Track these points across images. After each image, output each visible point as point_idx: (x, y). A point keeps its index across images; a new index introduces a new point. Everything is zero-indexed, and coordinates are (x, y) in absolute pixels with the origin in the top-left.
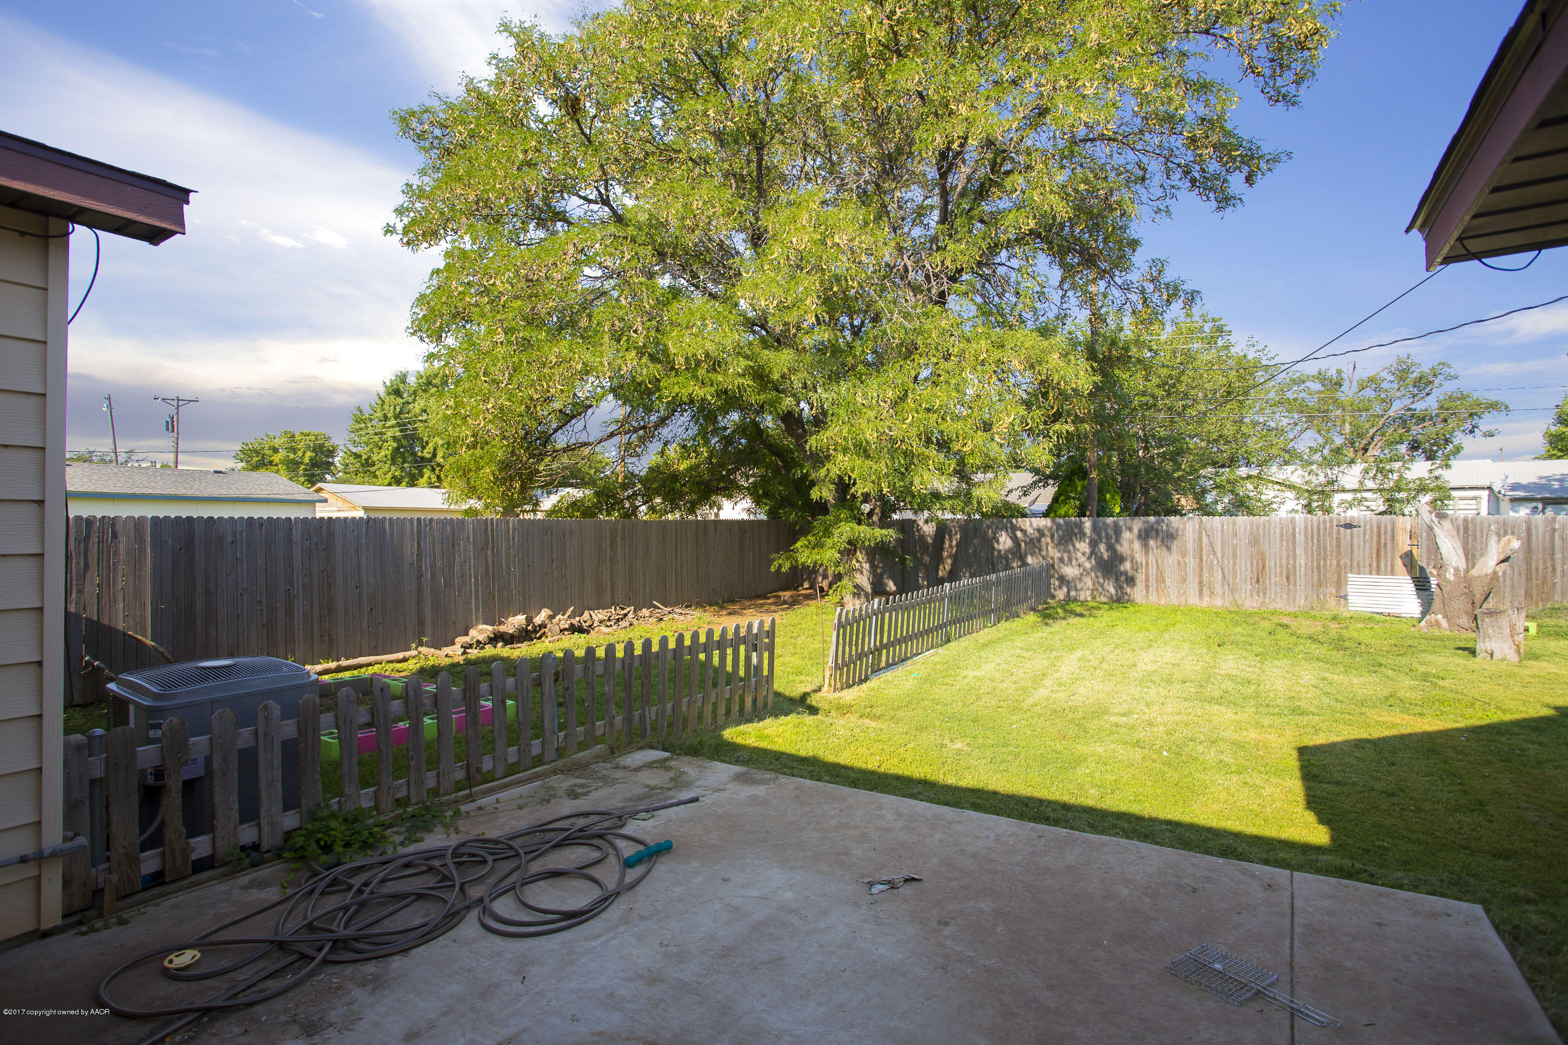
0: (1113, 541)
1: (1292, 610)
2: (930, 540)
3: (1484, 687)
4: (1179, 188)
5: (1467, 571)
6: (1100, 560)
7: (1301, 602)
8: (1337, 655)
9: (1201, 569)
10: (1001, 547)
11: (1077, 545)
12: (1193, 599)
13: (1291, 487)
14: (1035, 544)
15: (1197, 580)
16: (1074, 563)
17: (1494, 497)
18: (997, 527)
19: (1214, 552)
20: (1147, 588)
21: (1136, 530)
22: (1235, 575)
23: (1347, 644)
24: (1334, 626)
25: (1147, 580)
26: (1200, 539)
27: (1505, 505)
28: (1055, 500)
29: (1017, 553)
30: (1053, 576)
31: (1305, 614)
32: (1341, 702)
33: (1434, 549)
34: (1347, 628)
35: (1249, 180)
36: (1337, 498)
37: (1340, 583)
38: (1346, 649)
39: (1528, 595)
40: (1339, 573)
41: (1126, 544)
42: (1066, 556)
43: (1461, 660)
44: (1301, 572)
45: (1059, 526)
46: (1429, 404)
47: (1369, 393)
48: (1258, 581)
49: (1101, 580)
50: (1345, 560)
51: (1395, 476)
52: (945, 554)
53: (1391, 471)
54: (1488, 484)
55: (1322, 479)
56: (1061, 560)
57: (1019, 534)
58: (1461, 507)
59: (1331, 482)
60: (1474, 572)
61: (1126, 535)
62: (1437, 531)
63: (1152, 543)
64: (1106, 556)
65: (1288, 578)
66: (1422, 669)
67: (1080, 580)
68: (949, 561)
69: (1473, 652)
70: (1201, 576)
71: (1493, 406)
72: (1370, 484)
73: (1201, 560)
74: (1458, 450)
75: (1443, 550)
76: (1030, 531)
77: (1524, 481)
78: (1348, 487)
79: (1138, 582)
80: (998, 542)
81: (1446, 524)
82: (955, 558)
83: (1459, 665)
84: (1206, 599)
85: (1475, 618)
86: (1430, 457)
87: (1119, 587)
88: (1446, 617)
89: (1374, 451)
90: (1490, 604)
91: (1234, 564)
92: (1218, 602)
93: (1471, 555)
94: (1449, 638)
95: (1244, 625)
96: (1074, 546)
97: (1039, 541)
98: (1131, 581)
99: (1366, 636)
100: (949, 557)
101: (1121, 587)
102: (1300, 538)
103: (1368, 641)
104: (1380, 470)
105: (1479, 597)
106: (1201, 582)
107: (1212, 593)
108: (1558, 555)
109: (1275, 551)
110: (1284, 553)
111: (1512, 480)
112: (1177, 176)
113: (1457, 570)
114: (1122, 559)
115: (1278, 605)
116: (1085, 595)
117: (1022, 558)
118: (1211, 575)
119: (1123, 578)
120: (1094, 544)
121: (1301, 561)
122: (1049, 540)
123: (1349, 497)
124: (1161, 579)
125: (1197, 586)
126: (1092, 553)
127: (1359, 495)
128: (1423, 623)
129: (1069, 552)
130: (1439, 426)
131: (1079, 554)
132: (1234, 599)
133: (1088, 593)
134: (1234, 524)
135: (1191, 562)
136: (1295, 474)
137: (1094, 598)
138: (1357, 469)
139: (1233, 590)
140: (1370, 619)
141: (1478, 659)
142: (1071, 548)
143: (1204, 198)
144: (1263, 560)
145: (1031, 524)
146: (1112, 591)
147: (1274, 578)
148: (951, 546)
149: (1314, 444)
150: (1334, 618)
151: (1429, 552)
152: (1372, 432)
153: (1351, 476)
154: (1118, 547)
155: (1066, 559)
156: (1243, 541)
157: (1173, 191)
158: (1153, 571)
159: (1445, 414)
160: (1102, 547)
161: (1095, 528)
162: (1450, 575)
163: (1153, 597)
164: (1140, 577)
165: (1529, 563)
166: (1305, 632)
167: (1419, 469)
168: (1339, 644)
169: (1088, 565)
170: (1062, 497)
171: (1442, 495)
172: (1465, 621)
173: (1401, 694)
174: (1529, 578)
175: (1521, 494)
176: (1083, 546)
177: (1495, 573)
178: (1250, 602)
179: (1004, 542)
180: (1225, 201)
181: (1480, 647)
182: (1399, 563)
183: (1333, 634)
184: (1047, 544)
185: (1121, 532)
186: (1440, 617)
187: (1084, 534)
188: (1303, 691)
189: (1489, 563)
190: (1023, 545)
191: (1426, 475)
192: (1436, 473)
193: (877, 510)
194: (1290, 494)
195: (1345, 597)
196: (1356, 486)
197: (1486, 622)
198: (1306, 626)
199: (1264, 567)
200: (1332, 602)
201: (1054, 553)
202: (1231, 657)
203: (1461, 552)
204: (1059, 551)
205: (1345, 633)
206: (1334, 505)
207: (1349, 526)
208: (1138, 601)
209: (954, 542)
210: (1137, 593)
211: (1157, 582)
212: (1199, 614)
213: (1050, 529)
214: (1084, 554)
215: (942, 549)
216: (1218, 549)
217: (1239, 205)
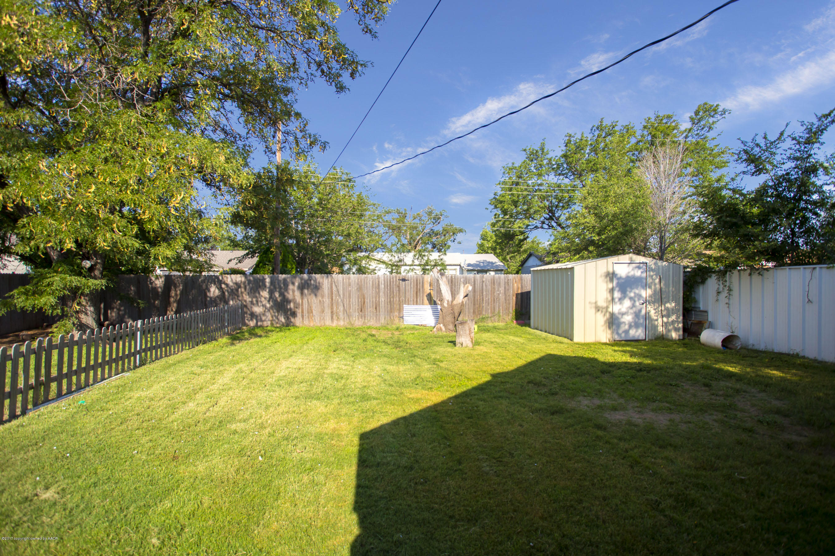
0: (283, 290)
1: (378, 325)
2: (160, 290)
3: (460, 365)
4: (315, 77)
5: (452, 302)
6: (275, 301)
7: (382, 321)
8: (396, 351)
9: (332, 305)
10: (212, 295)
11: (261, 293)
12: (328, 322)
13: (384, 262)
14: (234, 292)
15: (330, 311)
16: (259, 304)
17: (461, 268)
18: (208, 281)
19: (340, 296)
20: (303, 316)
21: (297, 284)
22: (350, 307)
23: (401, 344)
24: (396, 333)
25: (302, 312)
26: (332, 287)
27: (465, 272)
28: (257, 265)
29: (222, 298)
30: (246, 313)
31: (385, 327)
32: (392, 385)
33: (439, 292)
34: (402, 334)
35: (352, 75)
36: (403, 268)
37: (400, 310)
38: (400, 347)
39: (474, 312)
40: (400, 305)
41: (291, 292)
42: (254, 300)
43: (450, 349)
44: (382, 305)
45: (250, 282)
46: (438, 228)
47: (417, 221)
48: (361, 311)
49: (276, 314)
50: (402, 298)
51: (426, 258)
52: (172, 300)
53: (424, 256)
54: (459, 263)
55: (397, 259)
56: (252, 302)
57: (223, 286)
58: (450, 272)
59: (400, 261)
60: (455, 302)
61: (291, 287)
62: (441, 282)
63: (306, 291)
64: (279, 300)
65: (376, 308)
66: (433, 356)
67: (264, 315)
68: (175, 305)
69: (454, 343)
70: (332, 309)
71: (461, 231)
72: (417, 262)
73: (332, 299)
74: (449, 247)
75: (443, 292)
76: (231, 284)
77: (472, 263)
78: (408, 263)
79: (298, 314)
80: (209, 291)
81: (444, 278)
82: (179, 302)
83: (449, 352)
84: (335, 322)
85: (455, 325)
86: (440, 251)
87: (287, 318)
88: (444, 325)
89: (419, 248)
90: (460, 319)
91: (350, 301)
92: (342, 323)
93: (454, 294)
94: (446, 336)
95: (351, 337)
96: (259, 293)
97: (237, 290)
98: (294, 314)
99: (410, 339)
100: (174, 302)
101: (288, 318)
102: (382, 286)
103: (413, 341)
104: (420, 255)
105: (457, 315)
106: (332, 312)
107: (338, 319)
108: (484, 293)
109: (369, 293)
110: (374, 295)
111: (467, 262)
112: (314, 67)
113: (448, 301)
114: (289, 302)
115: (371, 323)
116: (267, 323)
117: (227, 302)
118: (337, 308)
119: (289, 313)
120: (271, 293)
121: (382, 299)
122: (243, 290)
123: (408, 268)
124: (310, 311)
125: (330, 314)
126: (271, 297)
127: (412, 267)
128: (435, 329)
129: (256, 297)
130: (443, 238)
131: (263, 299)
132: (350, 321)
133: (269, 322)
134: (349, 278)
135: (327, 301)
136: (386, 257)
137: (272, 324)
138: (411, 255)
139: (349, 316)
140: (413, 328)
141: (457, 348)
142: (257, 295)
143: (329, 83)
144: (364, 298)
145: (232, 280)
146: (283, 320)
147: (369, 309)
148: (176, 295)
149: (394, 243)
150: (397, 329)
151: (437, 292)
152: (418, 238)
153: (409, 258)
154: (286, 294)
155: (255, 302)
156: (354, 289)
157: (312, 77)
158: (305, 306)
159: (445, 232)
160: (277, 295)
161: (272, 283)
162: (445, 305)
163: (306, 322)
164: (299, 312)
165: (474, 298)
166: (382, 338)
167: (435, 256)
168: (397, 344)
169: (268, 305)
170: (261, 264)
171: (443, 267)
172: (451, 327)
173: (423, 375)
174: (474, 305)
175: (470, 268)
176: (265, 294)
177: (463, 302)
178: (358, 323)
179: (214, 291)
180: (341, 88)
181: (458, 341)
182: (425, 298)
183: (396, 338)
184: (242, 293)
185: (288, 286)
186: (442, 325)
187: (265, 286)
188: (372, 380)
189: (460, 298)
190: (226, 293)
191: (437, 258)
192: (441, 257)
193: (98, 266)
194: (383, 266)
195: (402, 317)
196: (410, 263)
197: (460, 327)
198: (383, 335)
199: (364, 303)
200: (397, 320)
201: (247, 298)
202: (337, 359)
203: (450, 292)
204: (250, 297)
205: (402, 337)
206: (402, 272)
207: (404, 280)
208: (298, 324)
209: (178, 292)
210: (297, 321)
211: (308, 312)
212: (330, 331)
213: (244, 283)
214: (265, 298)
215: (169, 296)
216: (341, 292)
217: (347, 91)
